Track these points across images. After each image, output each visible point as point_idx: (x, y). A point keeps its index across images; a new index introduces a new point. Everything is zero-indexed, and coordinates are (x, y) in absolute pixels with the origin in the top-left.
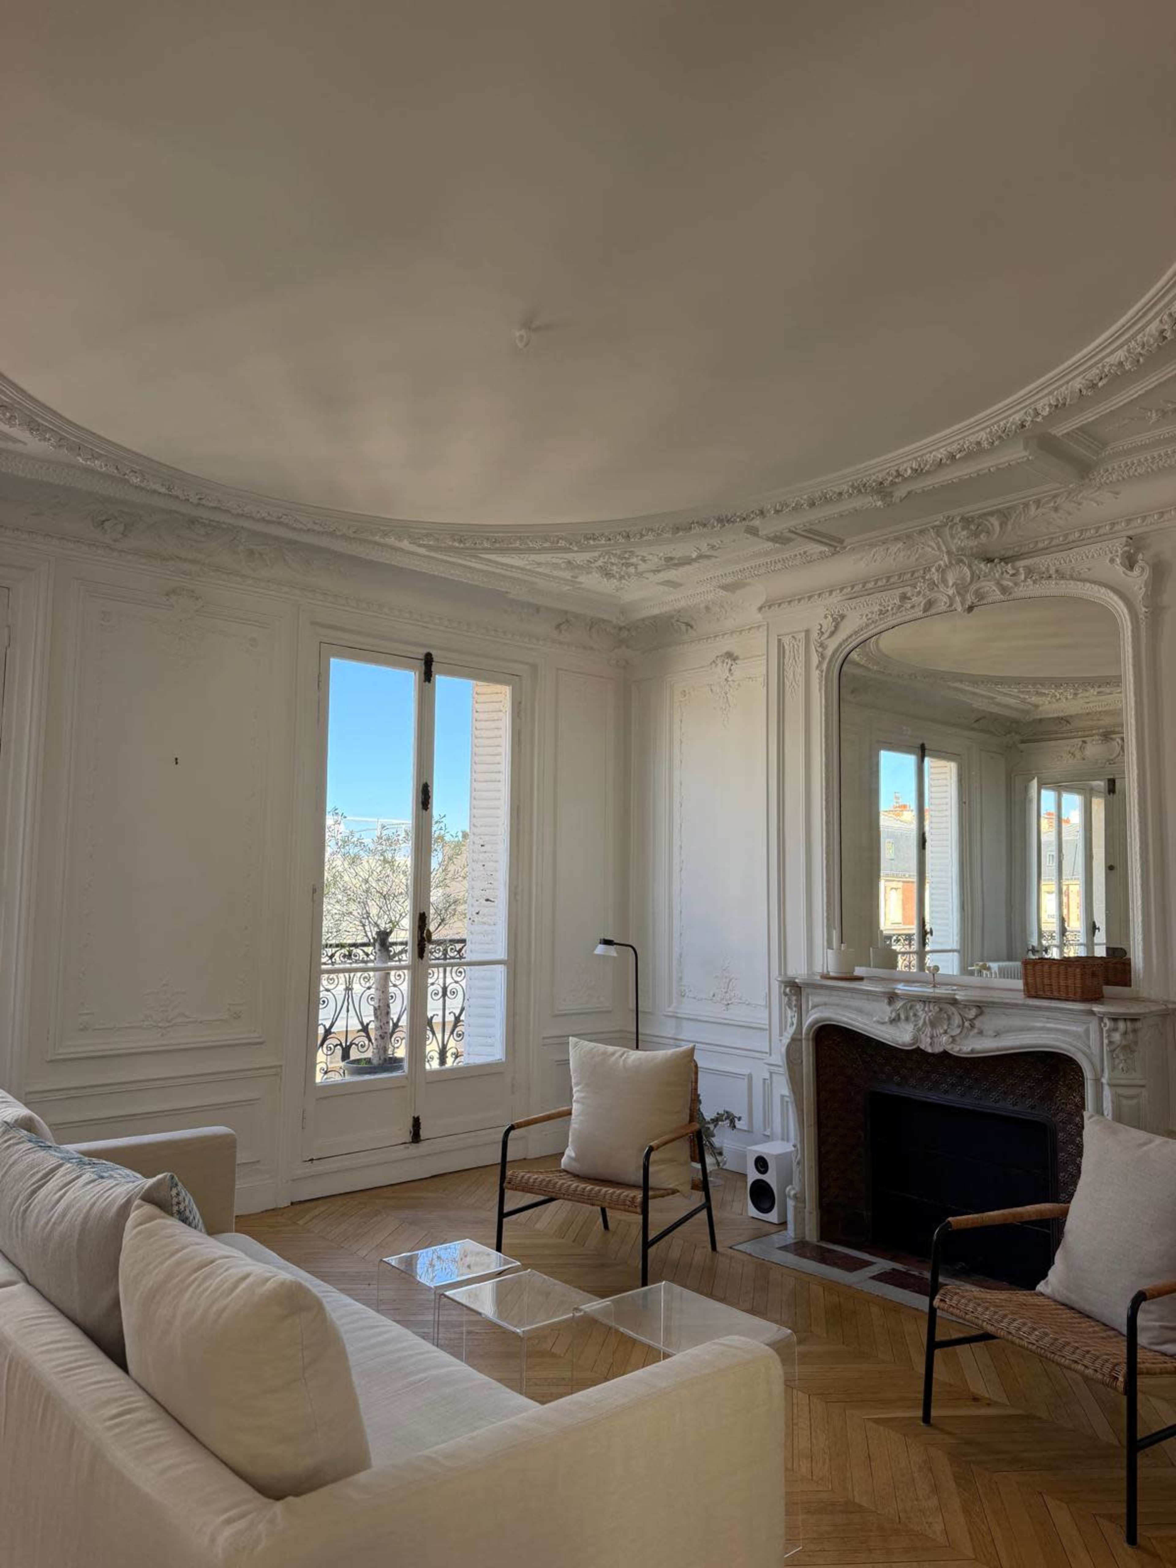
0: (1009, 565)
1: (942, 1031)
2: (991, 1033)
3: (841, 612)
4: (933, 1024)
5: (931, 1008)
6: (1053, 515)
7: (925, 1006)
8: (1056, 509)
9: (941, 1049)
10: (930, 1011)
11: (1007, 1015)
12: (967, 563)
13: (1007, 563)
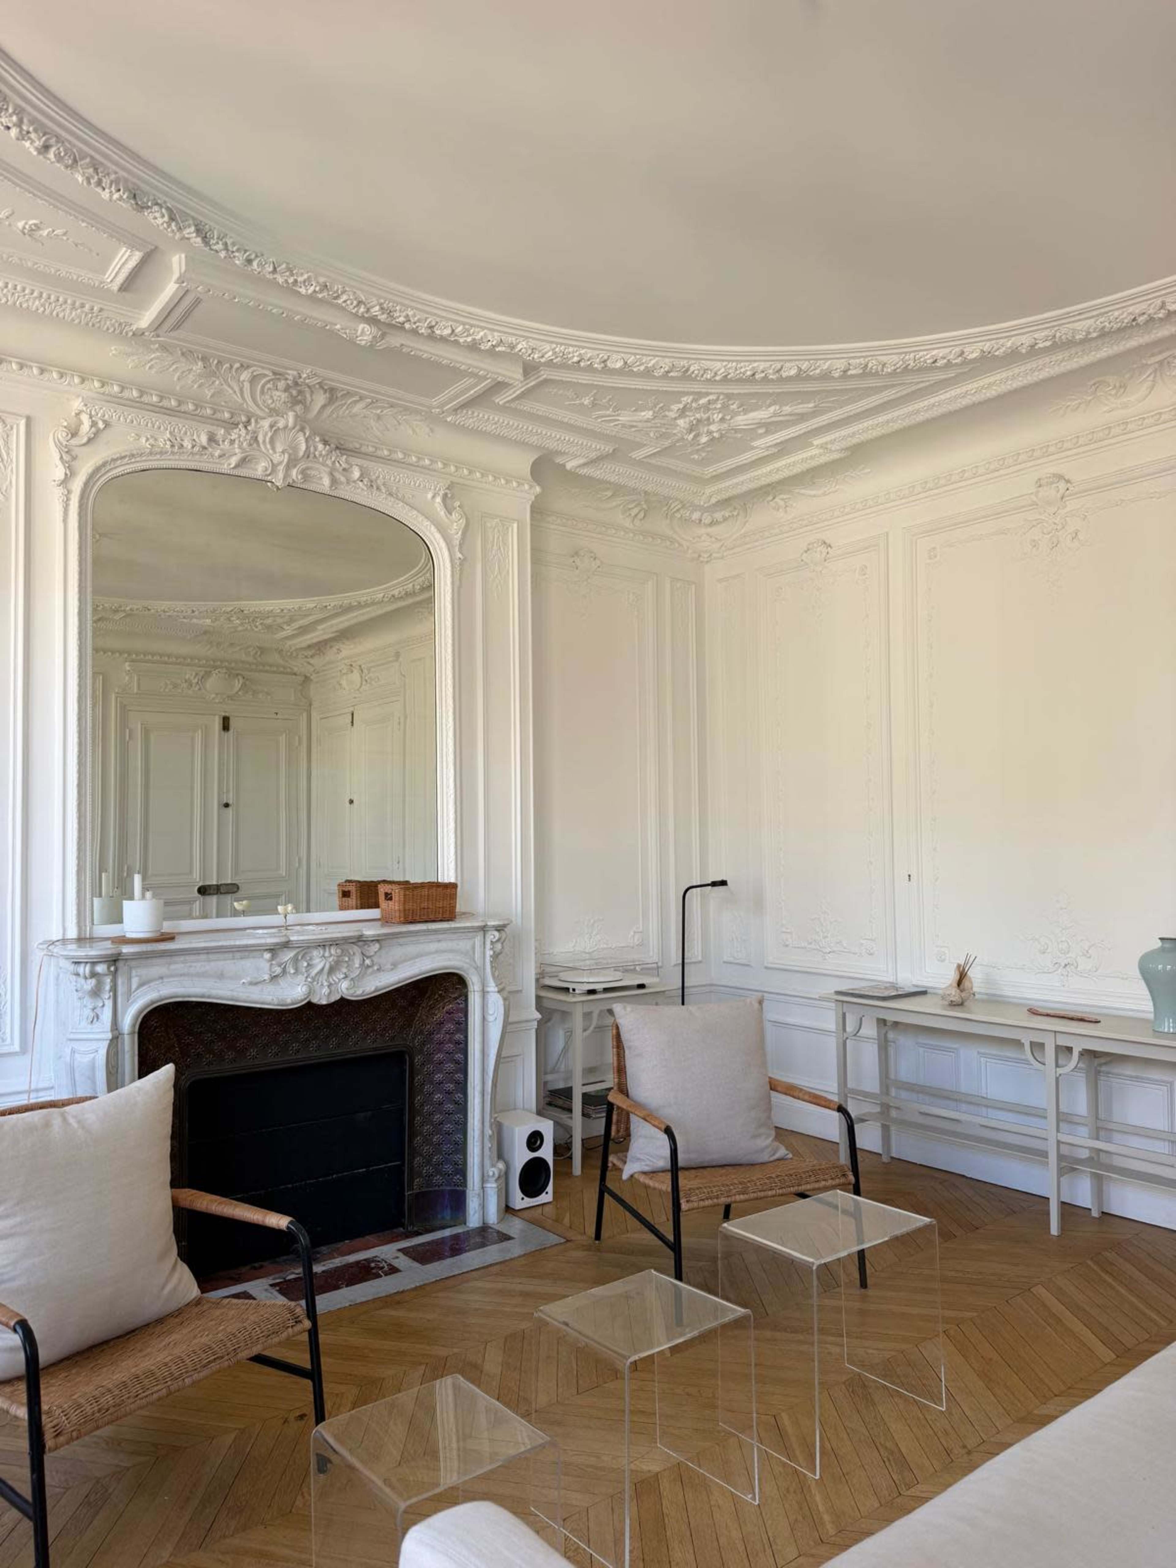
0: (345, 457)
1: (342, 976)
2: (389, 966)
3: (107, 416)
4: (332, 970)
5: (333, 952)
6: (373, 423)
7: (325, 951)
8: (379, 417)
9: (338, 997)
10: (331, 955)
11: (401, 945)
12: (307, 434)
13: (342, 455)
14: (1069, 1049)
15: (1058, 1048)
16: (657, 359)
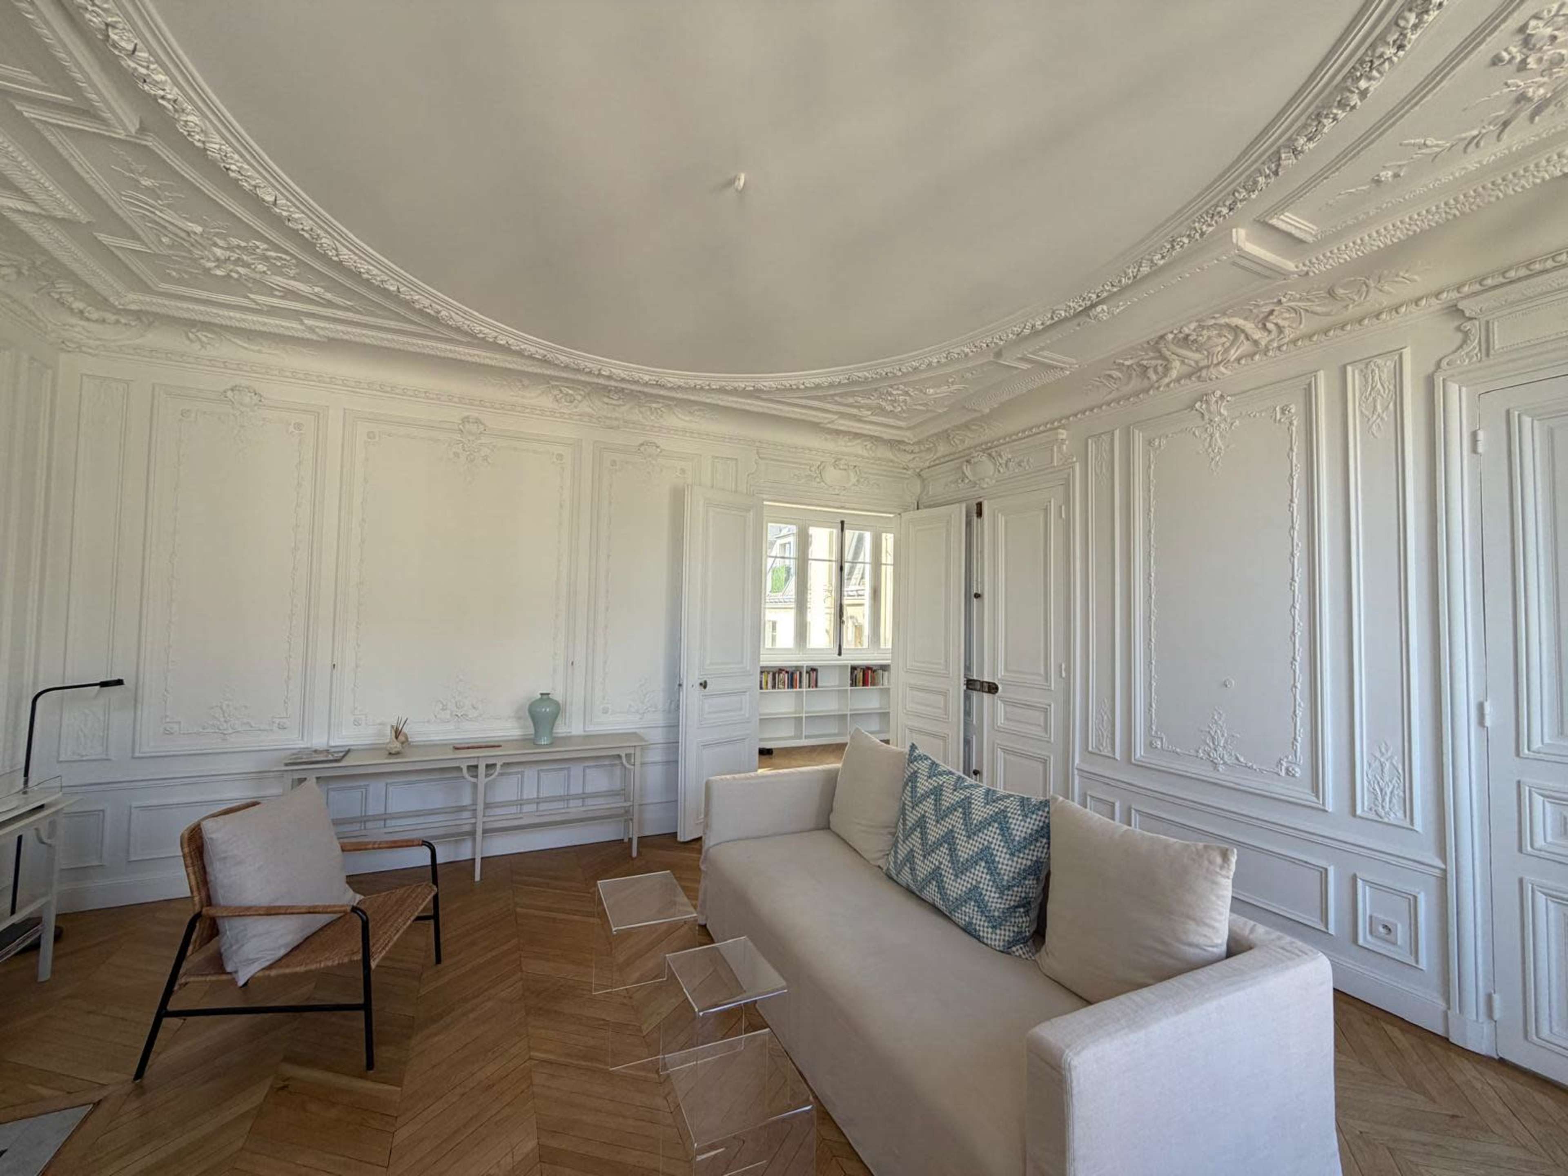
14: (494, 765)
15: (487, 766)
16: (303, 215)
